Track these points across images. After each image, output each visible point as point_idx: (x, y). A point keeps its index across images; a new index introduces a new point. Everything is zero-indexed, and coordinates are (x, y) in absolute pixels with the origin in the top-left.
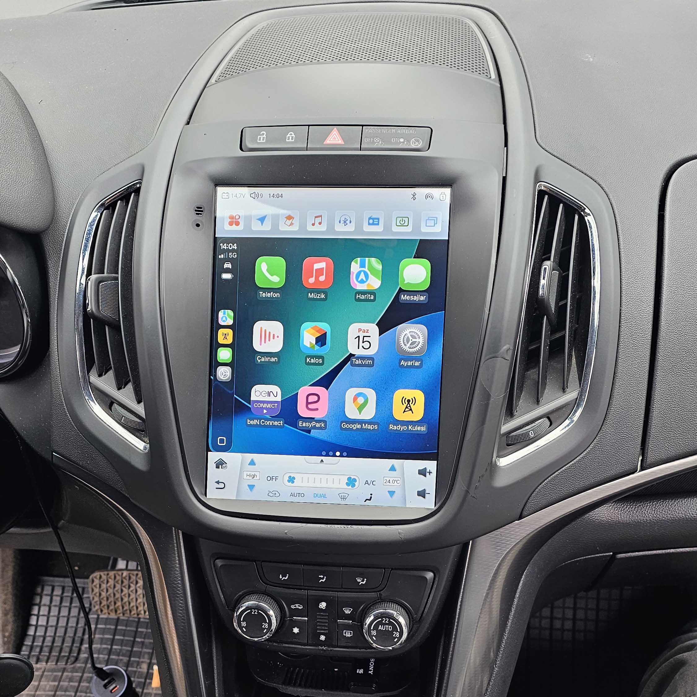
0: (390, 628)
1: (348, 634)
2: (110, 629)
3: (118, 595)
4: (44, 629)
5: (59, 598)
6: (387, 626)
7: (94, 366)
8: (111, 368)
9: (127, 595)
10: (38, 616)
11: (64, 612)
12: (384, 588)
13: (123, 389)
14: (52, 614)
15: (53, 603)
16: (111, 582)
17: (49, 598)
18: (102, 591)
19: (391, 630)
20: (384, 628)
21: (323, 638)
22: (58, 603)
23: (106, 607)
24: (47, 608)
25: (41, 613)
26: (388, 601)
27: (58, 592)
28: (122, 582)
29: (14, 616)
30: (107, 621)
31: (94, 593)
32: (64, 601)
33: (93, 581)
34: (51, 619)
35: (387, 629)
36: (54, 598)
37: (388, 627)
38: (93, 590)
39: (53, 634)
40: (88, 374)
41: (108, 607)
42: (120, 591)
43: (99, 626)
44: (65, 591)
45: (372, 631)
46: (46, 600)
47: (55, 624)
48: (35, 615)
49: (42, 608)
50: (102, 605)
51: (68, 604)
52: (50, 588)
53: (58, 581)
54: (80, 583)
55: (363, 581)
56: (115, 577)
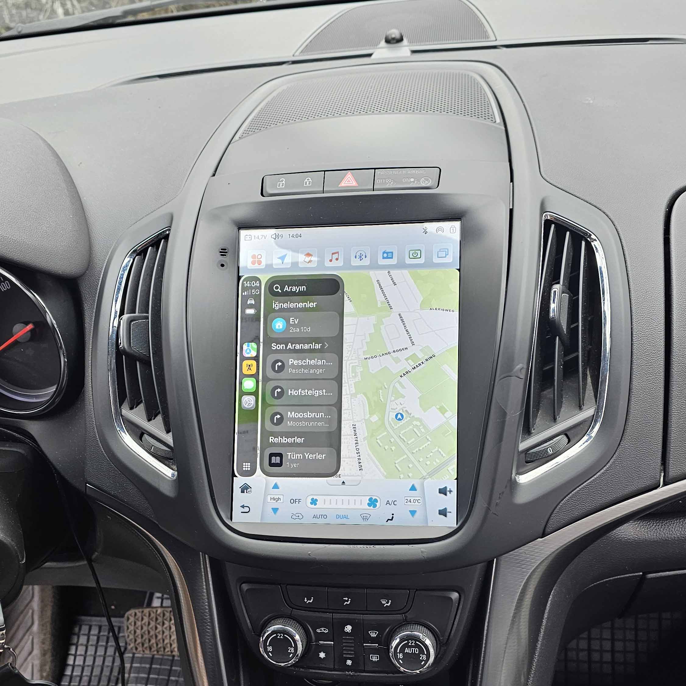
0: (417, 651)
1: (375, 658)
2: (145, 667)
3: (152, 633)
4: (80, 668)
5: (95, 638)
6: (413, 649)
7: (126, 400)
8: (141, 402)
9: (161, 633)
10: (75, 656)
11: (101, 652)
12: (409, 610)
13: (153, 421)
14: (89, 653)
15: (90, 643)
16: (146, 619)
17: (86, 637)
18: (137, 628)
19: (418, 652)
20: (410, 651)
21: (349, 662)
22: (95, 643)
23: (141, 645)
24: (84, 648)
25: (78, 653)
26: (413, 623)
27: (95, 631)
28: (157, 619)
29: (53, 656)
30: (142, 660)
31: (129, 631)
32: (100, 641)
33: (128, 619)
34: (87, 659)
35: (413, 652)
36: (91, 637)
37: (415, 650)
38: (128, 628)
39: (89, 674)
40: (120, 407)
41: (143, 645)
42: (154, 628)
43: (134, 665)
44: (102, 630)
45: (398, 654)
46: (83, 640)
47: (91, 663)
48: (72, 655)
49: (80, 648)
50: (137, 642)
51: (104, 644)
52: (87, 627)
53: (95, 621)
54: (116, 622)
55: (388, 603)
56: (150, 615)
